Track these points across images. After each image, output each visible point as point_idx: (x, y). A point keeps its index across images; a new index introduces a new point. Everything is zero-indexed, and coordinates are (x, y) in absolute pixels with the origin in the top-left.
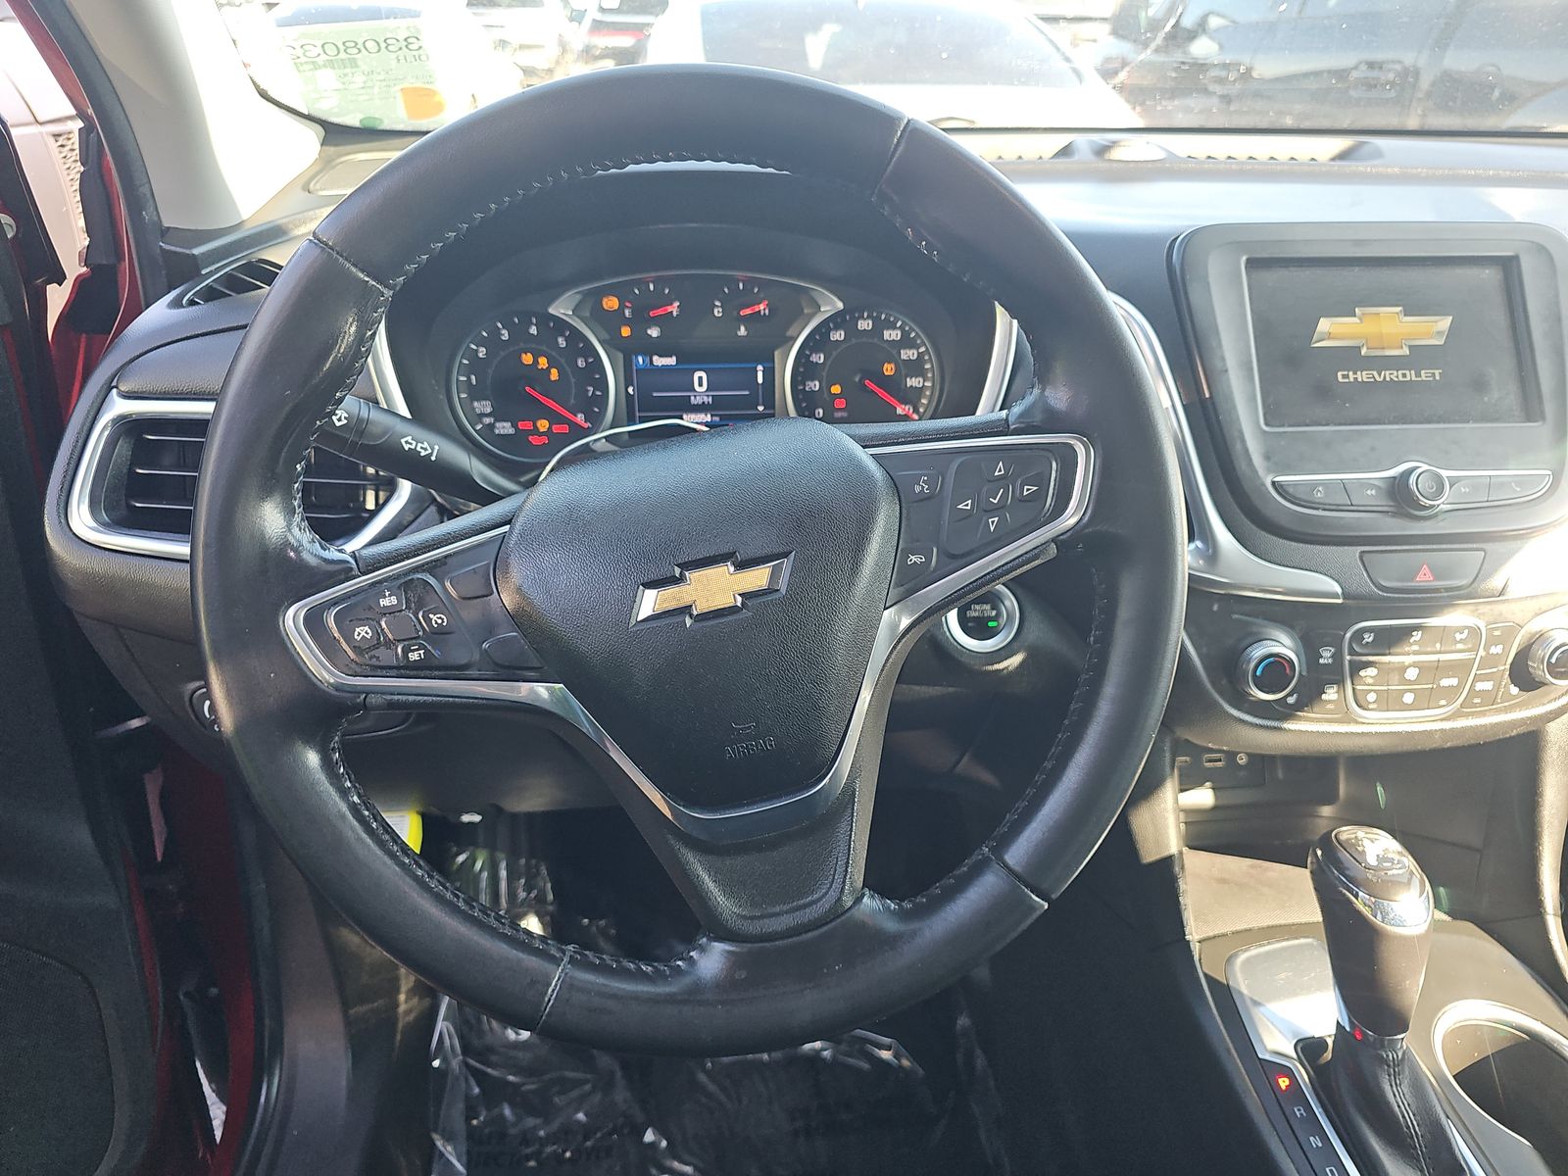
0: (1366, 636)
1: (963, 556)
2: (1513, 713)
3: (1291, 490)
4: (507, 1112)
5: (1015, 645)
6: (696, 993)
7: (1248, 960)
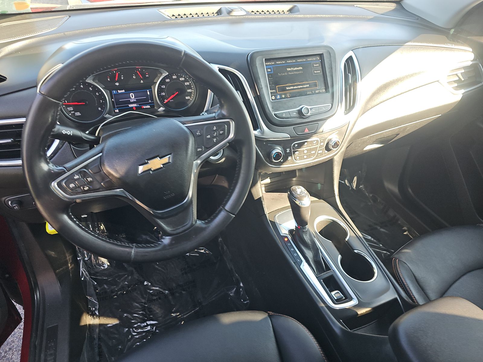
0: (296, 145)
1: (210, 147)
2: (327, 156)
3: (278, 115)
4: (106, 286)
5: (223, 156)
6: (165, 247)
7: (278, 216)
